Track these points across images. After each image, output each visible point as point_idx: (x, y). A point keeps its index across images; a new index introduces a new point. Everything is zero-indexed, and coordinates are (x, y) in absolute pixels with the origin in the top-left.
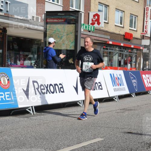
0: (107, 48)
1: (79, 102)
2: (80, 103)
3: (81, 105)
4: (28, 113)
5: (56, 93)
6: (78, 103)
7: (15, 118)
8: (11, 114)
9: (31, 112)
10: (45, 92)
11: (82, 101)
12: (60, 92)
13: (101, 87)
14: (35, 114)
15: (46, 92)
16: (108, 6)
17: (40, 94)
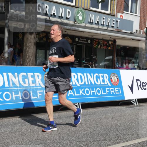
4: (132, 104)
7: (122, 107)
8: (119, 104)
9: (135, 103)
10: (146, 88)
14: (138, 105)
17: (142, 89)
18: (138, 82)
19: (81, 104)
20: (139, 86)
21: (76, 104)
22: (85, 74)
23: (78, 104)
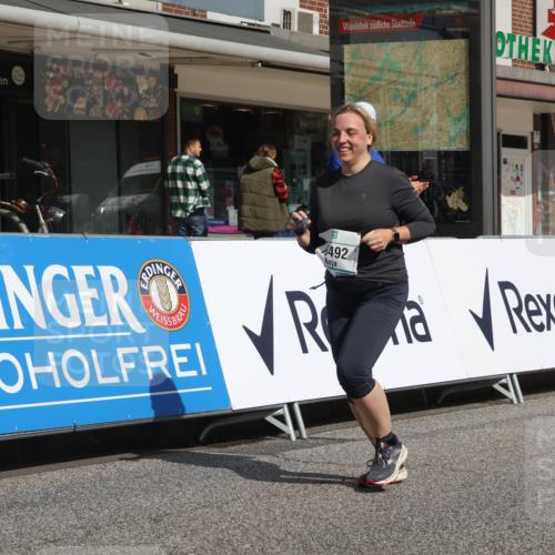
1: (504, 381)
2: (505, 386)
3: (511, 395)
5: (396, 342)
6: (496, 386)
8: (201, 438)
9: (289, 429)
11: (515, 377)
12: (410, 341)
14: (305, 436)
17: (324, 349)
20: (305, 330)
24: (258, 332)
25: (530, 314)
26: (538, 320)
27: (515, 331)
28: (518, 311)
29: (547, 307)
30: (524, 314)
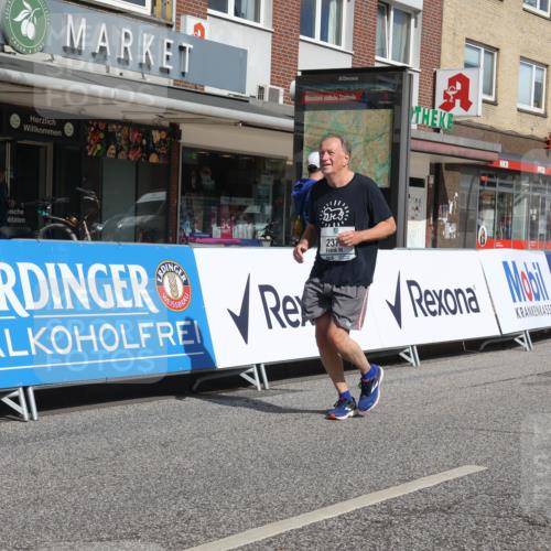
0: (492, 180)
1: (407, 350)
2: (408, 354)
3: (412, 360)
4: (247, 384)
6: (402, 354)
8: (195, 387)
9: (257, 382)
10: (298, 321)
11: (415, 348)
13: (473, 305)
14: (267, 387)
15: (301, 320)
16: (497, 50)
17: (283, 326)
18: (269, 296)
19: (35, 392)
20: (271, 313)
21: (15, 394)
22: (50, 267)
23: (21, 389)
24: (238, 314)
25: (428, 303)
26: (432, 308)
27: (416, 315)
28: (419, 301)
29: (439, 299)
30: (423, 304)
